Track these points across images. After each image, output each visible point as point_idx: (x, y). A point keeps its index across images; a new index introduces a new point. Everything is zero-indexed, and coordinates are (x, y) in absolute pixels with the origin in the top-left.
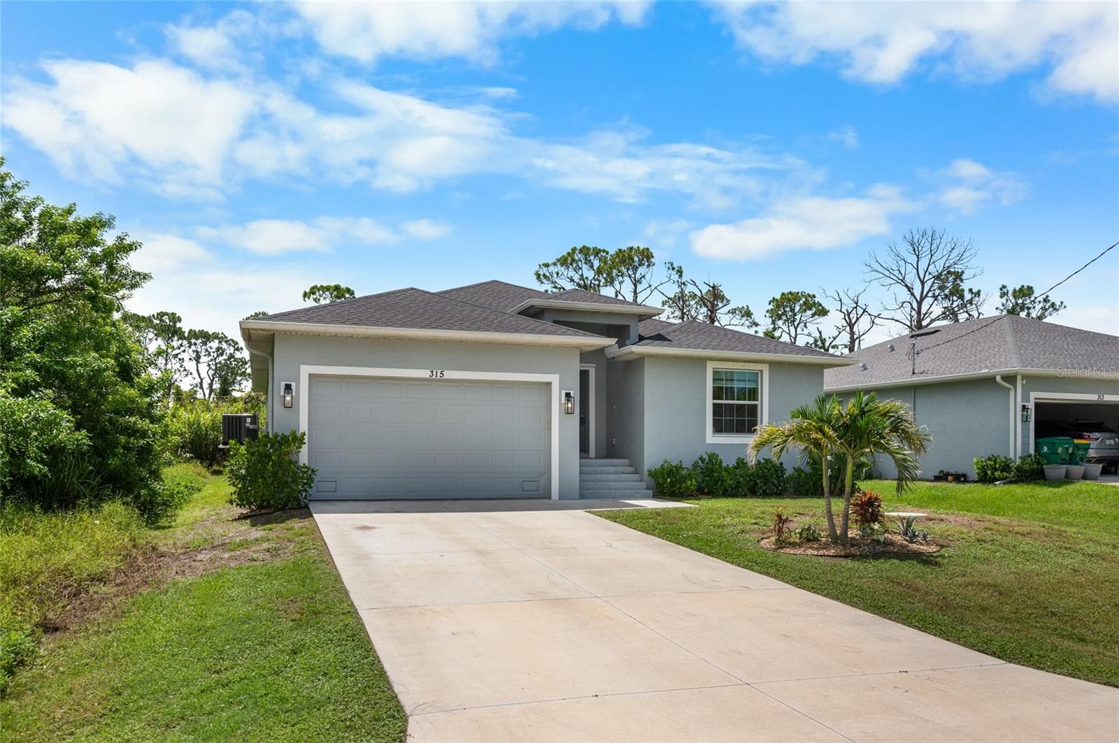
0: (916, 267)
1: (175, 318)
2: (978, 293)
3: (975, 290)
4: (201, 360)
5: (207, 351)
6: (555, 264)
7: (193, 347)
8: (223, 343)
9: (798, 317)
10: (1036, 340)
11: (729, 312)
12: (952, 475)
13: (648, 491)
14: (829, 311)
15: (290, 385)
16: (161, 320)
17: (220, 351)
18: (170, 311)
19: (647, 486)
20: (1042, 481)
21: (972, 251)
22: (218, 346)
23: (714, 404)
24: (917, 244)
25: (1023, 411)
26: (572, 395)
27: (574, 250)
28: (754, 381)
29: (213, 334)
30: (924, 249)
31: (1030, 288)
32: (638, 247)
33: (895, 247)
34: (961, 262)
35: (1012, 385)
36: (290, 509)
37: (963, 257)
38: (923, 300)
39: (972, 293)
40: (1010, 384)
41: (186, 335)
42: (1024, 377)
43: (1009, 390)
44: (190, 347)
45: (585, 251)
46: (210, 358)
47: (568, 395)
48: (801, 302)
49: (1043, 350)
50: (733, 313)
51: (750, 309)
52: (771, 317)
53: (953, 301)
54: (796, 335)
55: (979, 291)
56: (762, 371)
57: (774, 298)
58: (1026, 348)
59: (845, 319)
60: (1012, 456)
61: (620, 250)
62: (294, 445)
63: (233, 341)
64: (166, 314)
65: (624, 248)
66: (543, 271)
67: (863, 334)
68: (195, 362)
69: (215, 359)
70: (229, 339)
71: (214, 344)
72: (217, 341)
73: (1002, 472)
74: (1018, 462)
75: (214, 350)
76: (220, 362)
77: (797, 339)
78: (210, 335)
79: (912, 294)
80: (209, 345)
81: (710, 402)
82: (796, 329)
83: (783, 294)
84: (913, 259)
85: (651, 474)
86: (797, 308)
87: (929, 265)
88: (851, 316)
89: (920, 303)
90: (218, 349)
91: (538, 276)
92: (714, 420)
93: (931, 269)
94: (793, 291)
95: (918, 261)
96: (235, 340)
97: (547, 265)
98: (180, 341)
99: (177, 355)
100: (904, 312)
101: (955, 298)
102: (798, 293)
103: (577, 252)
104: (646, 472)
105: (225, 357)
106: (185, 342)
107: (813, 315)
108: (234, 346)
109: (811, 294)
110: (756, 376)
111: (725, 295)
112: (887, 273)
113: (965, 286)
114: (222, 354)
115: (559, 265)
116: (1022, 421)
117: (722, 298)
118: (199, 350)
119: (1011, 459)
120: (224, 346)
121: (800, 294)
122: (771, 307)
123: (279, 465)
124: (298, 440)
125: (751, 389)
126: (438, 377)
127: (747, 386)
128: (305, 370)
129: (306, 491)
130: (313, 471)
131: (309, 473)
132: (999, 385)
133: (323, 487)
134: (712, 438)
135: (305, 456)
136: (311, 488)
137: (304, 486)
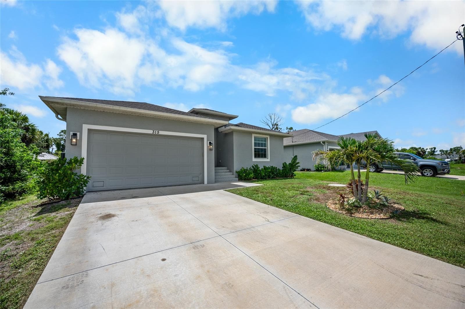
12: (306, 169)
13: (236, 178)
15: (76, 134)
19: (235, 176)
23: (255, 148)
26: (212, 143)
28: (265, 141)
35: (325, 144)
42: (327, 142)
43: (323, 146)
47: (210, 143)
56: (267, 138)
62: (77, 164)
81: (253, 147)
84: (270, 120)
85: (236, 172)
92: (255, 153)
104: (235, 171)
110: (265, 140)
124: (80, 162)
125: (264, 144)
126: (157, 133)
127: (263, 142)
128: (85, 127)
129: (82, 188)
130: (88, 178)
131: (85, 178)
132: (322, 144)
133: (96, 184)
134: (254, 160)
135: (83, 170)
136: (86, 186)
137: (81, 186)
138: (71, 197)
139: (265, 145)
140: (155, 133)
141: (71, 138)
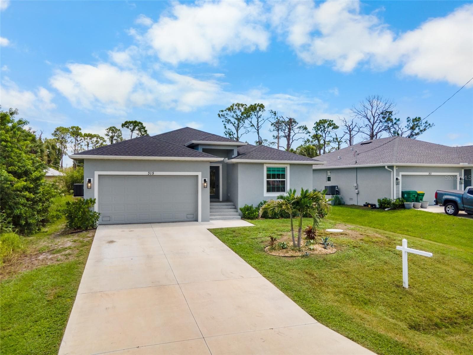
0: (371, 111)
1: (78, 129)
2: (399, 120)
3: (397, 119)
4: (89, 146)
5: (92, 142)
6: (226, 110)
7: (86, 140)
8: (98, 139)
9: (326, 129)
10: (406, 149)
11: (298, 128)
12: (370, 204)
13: (239, 216)
14: (339, 127)
15: (90, 179)
16: (73, 130)
17: (97, 142)
18: (76, 126)
19: (239, 214)
20: (403, 209)
21: (394, 104)
22: (96, 140)
23: (267, 181)
24: (372, 101)
25: (396, 180)
26: (207, 180)
27: (233, 105)
28: (283, 171)
29: (94, 135)
30: (375, 103)
31: (419, 118)
32: (259, 104)
33: (363, 103)
34: (390, 109)
35: (392, 170)
36: (89, 230)
37: (391, 106)
38: (374, 124)
39: (396, 120)
40: (391, 169)
41: (83, 135)
42: (397, 166)
43: (391, 172)
44: (85, 140)
45: (238, 105)
46: (93, 145)
47: (205, 181)
48: (327, 123)
49: (407, 154)
50: (300, 128)
51: (307, 126)
52: (315, 130)
53: (388, 123)
54: (325, 137)
55: (399, 119)
56: (287, 167)
57: (316, 122)
58: (400, 153)
59: (348, 129)
60: (392, 198)
61: (251, 105)
62: (91, 204)
63: (102, 138)
64: (75, 127)
65: (253, 104)
66: (221, 113)
67: (355, 135)
68: (87, 146)
69: (95, 145)
70: (101, 137)
71: (95, 139)
72: (96, 138)
73: (388, 205)
74: (395, 201)
75: (94, 141)
76: (97, 146)
77: (326, 138)
78: (92, 136)
79: (370, 122)
80: (92, 139)
81: (265, 180)
82: (325, 134)
83: (320, 120)
84: (370, 107)
85: (241, 210)
86: (326, 126)
87: (376, 110)
88: (350, 127)
89: (373, 125)
90: (96, 141)
91: (219, 115)
92: (267, 187)
93: (378, 111)
94: (324, 119)
95: (372, 109)
96: (103, 137)
97: (222, 111)
98: (81, 138)
99: (80, 143)
100: (367, 128)
101: (389, 122)
102: (326, 120)
103: (235, 105)
104: (239, 209)
105: (99, 144)
106: (83, 138)
107: (333, 128)
108: (103, 140)
109: (332, 120)
111: (296, 121)
112: (360, 113)
113: (393, 117)
114: (98, 143)
115: (227, 111)
116: (396, 184)
117: (295, 122)
118: (88, 141)
119: (391, 200)
120: (99, 140)
121: (327, 120)
122: (315, 126)
123: (84, 213)
124: (93, 202)
125: (282, 174)
126: (152, 174)
127: (281, 173)
128: (97, 173)
129: (96, 222)
130: (99, 214)
131: (97, 215)
132: (387, 170)
133: (105, 219)
134: (266, 194)
135: (96, 208)
136: (98, 221)
137: (95, 220)
138: (89, 228)
139: (283, 176)
140: (150, 174)
141: (87, 183)
